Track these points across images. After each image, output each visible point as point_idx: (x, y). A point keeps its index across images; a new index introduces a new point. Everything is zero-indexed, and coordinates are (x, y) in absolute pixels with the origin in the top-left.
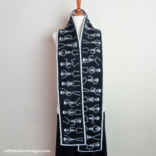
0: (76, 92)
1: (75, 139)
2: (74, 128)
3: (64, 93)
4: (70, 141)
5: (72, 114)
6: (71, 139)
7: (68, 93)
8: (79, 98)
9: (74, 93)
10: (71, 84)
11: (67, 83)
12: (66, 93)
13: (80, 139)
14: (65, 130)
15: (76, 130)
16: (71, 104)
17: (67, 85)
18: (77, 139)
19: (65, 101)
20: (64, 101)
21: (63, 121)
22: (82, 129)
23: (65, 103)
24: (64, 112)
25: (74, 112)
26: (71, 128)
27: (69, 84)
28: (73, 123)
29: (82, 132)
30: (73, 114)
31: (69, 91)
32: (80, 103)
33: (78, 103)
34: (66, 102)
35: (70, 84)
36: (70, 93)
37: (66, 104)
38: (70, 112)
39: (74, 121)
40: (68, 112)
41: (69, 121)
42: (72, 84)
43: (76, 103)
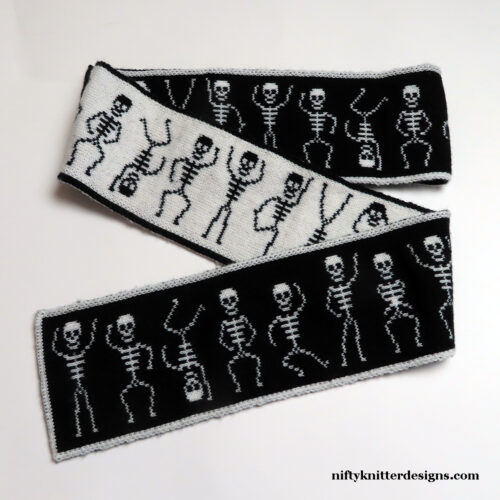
0: (357, 338)
1: (80, 390)
2: (150, 367)
3: (337, 274)
4: (67, 358)
5: (228, 338)
6: (75, 364)
7: (342, 294)
8: (326, 364)
9: (351, 329)
10: (395, 302)
11: (392, 281)
12: (336, 285)
13: (84, 414)
14: (125, 319)
15: (136, 381)
16: (280, 323)
17: (385, 283)
18: (81, 398)
19: (293, 289)
20: (290, 283)
21: (175, 301)
22: (153, 414)
23: (281, 288)
24: (228, 293)
25: (246, 349)
26: (142, 351)
27: (392, 292)
28: (174, 356)
29: (131, 421)
30: (231, 345)
31: (354, 299)
32: (301, 374)
33: (297, 360)
34: (286, 294)
35: (394, 297)
36: (346, 307)
37: (279, 296)
38: (234, 327)
39: (188, 359)
40: (237, 317)
41: (182, 332)
42: (394, 309)
43: (297, 349)
